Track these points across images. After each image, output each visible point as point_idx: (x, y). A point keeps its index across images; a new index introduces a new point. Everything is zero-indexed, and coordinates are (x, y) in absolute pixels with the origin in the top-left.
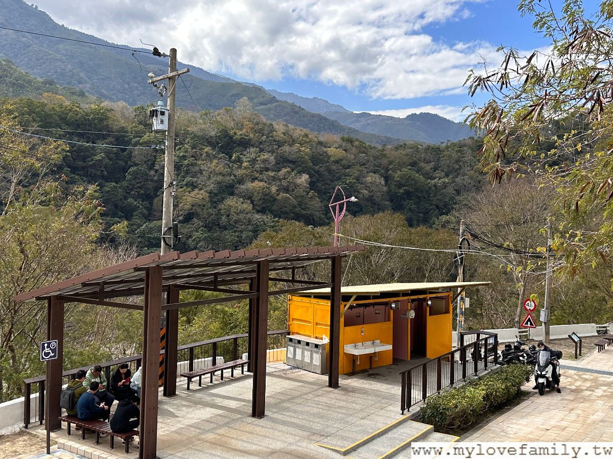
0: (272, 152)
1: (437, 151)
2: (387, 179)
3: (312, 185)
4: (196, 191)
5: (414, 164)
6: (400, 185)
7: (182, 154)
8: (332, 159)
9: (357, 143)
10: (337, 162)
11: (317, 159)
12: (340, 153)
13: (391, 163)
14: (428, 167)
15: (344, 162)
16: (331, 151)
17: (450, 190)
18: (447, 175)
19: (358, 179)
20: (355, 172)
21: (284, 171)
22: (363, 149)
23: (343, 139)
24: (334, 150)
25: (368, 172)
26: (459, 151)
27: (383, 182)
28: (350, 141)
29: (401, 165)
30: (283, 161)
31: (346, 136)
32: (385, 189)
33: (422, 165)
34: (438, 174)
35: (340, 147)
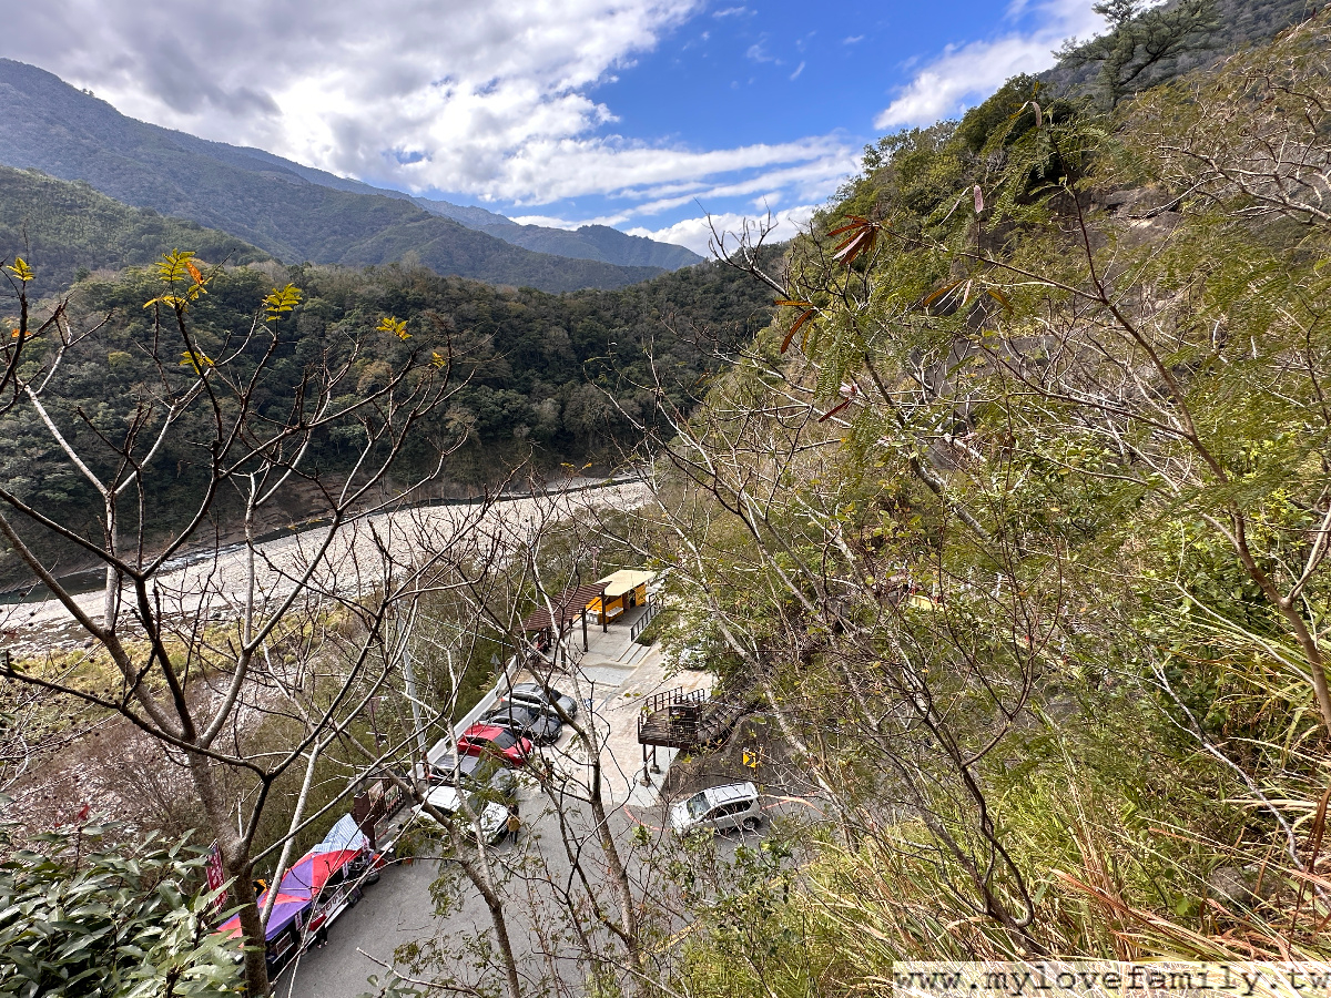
0: (450, 311)
1: (615, 297)
2: (569, 330)
3: (496, 343)
4: (377, 363)
5: (594, 313)
6: (583, 337)
7: (353, 321)
8: (513, 314)
9: (535, 294)
10: (518, 317)
11: (496, 316)
12: (520, 307)
13: (572, 313)
14: (608, 315)
15: (525, 316)
16: (511, 304)
17: (631, 338)
18: (627, 322)
19: (541, 333)
20: (537, 326)
21: (466, 332)
22: (543, 300)
23: (521, 291)
24: (513, 303)
25: (550, 326)
26: (636, 296)
27: (566, 335)
28: (529, 292)
29: (583, 314)
30: (464, 321)
31: (524, 287)
32: (569, 342)
33: (603, 313)
34: (618, 321)
35: (519, 299)
